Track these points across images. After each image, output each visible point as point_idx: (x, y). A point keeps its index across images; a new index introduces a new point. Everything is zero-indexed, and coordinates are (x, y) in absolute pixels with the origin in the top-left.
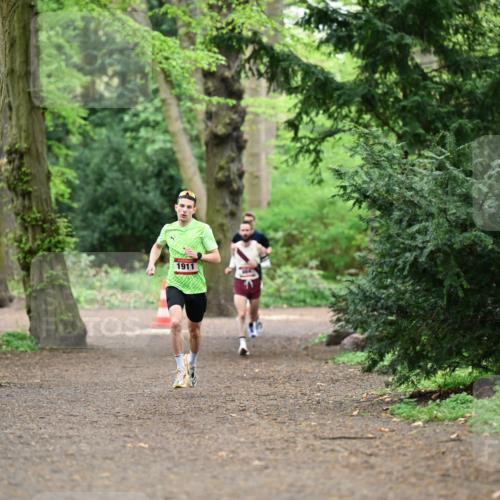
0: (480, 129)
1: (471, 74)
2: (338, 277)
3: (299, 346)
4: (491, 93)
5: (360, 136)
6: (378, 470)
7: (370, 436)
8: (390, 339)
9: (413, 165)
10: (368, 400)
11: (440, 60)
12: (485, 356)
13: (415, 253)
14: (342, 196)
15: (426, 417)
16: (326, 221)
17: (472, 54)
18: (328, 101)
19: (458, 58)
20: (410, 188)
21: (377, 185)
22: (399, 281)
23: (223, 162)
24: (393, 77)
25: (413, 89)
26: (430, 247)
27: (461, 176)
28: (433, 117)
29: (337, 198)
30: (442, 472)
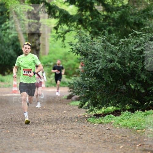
0: (116, 30)
1: (113, 12)
2: (71, 77)
3: (58, 99)
4: (120, 18)
5: (77, 33)
6: (83, 139)
7: (81, 128)
8: (87, 97)
9: (95, 42)
10: (80, 117)
11: (103, 8)
12: (118, 103)
13: (95, 70)
14: (72, 51)
15: (99, 122)
16: (67, 59)
17: (114, 6)
18: (67, 21)
19: (109, 7)
20: (94, 49)
21: (83, 48)
22: (90, 79)
23: (34, 40)
24: (88, 13)
25: (95, 17)
26: (100, 68)
27: (110, 45)
28: (101, 26)
29: (70, 52)
30: (104, 140)
